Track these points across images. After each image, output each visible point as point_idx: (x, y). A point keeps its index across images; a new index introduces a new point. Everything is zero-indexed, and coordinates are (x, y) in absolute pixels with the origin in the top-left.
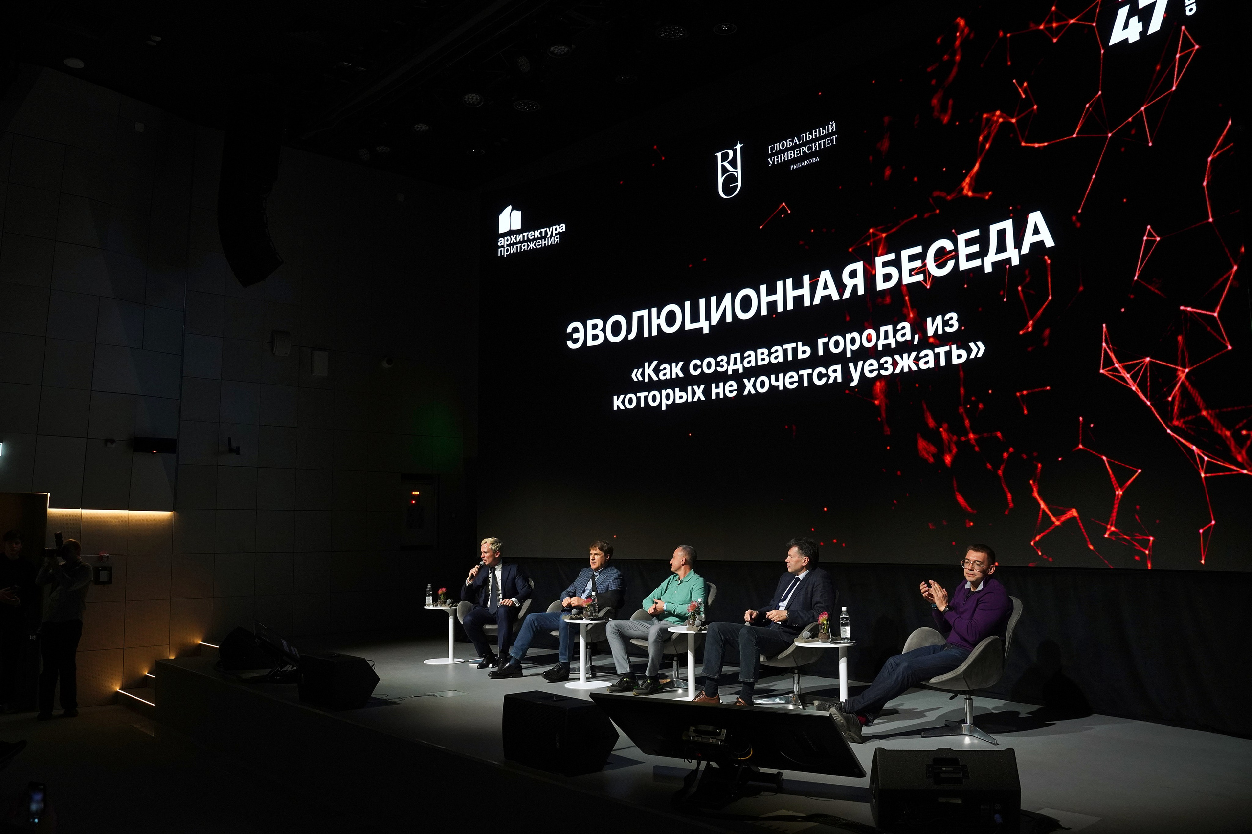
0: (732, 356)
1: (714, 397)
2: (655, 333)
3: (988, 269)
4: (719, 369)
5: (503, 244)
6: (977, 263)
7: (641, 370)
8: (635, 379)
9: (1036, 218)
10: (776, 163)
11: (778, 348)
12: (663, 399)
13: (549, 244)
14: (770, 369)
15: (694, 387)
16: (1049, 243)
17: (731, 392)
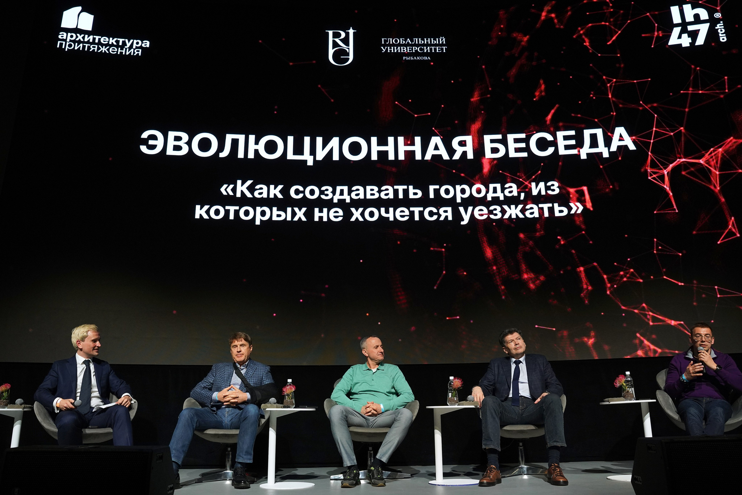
0: (339, 188)
1: (316, 219)
2: (251, 156)
3: (584, 156)
4: (323, 197)
5: (65, 38)
7: (231, 186)
8: (225, 193)
9: (620, 131)
10: (389, 51)
11: (390, 187)
12: (258, 215)
13: (127, 53)
14: (378, 203)
15: (295, 208)
16: (632, 147)
17: (336, 217)
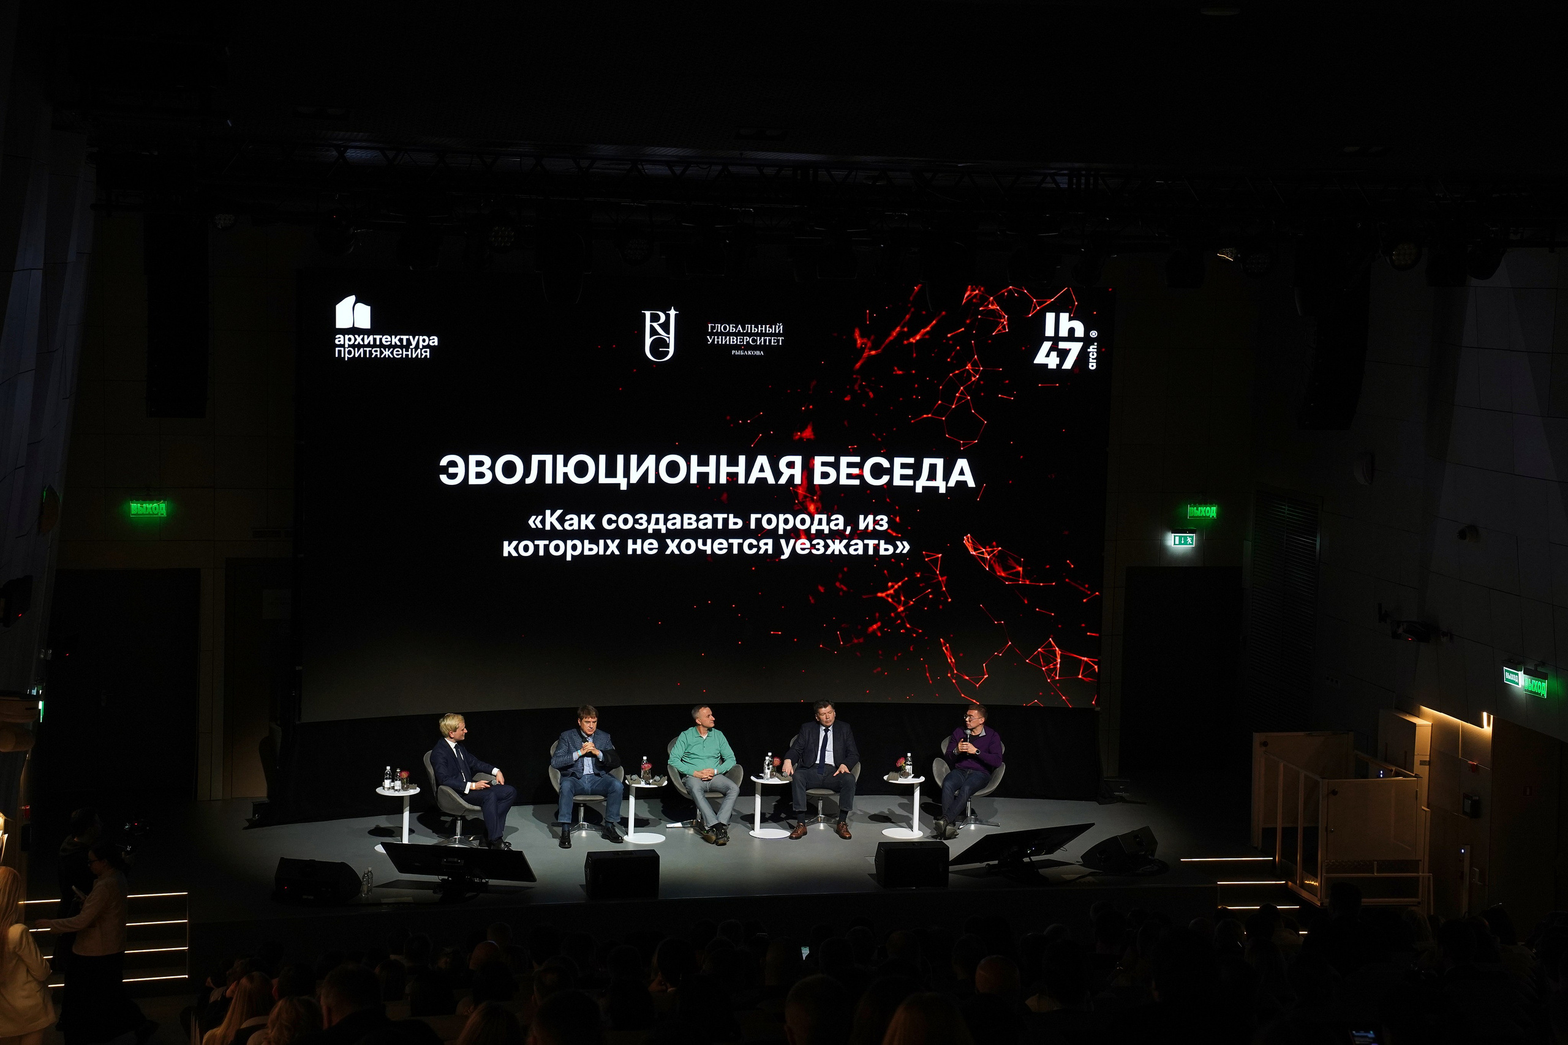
0: (654, 516)
1: (630, 552)
2: (560, 480)
3: (919, 490)
4: (637, 526)
5: (342, 343)
6: (910, 483)
7: (540, 517)
8: (533, 526)
9: (962, 463)
10: (716, 343)
11: (709, 516)
12: (569, 550)
13: (414, 356)
14: (696, 534)
15: (607, 541)
16: (971, 484)
17: (650, 549)
